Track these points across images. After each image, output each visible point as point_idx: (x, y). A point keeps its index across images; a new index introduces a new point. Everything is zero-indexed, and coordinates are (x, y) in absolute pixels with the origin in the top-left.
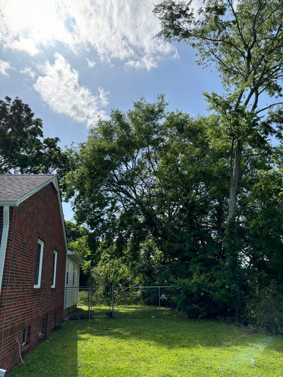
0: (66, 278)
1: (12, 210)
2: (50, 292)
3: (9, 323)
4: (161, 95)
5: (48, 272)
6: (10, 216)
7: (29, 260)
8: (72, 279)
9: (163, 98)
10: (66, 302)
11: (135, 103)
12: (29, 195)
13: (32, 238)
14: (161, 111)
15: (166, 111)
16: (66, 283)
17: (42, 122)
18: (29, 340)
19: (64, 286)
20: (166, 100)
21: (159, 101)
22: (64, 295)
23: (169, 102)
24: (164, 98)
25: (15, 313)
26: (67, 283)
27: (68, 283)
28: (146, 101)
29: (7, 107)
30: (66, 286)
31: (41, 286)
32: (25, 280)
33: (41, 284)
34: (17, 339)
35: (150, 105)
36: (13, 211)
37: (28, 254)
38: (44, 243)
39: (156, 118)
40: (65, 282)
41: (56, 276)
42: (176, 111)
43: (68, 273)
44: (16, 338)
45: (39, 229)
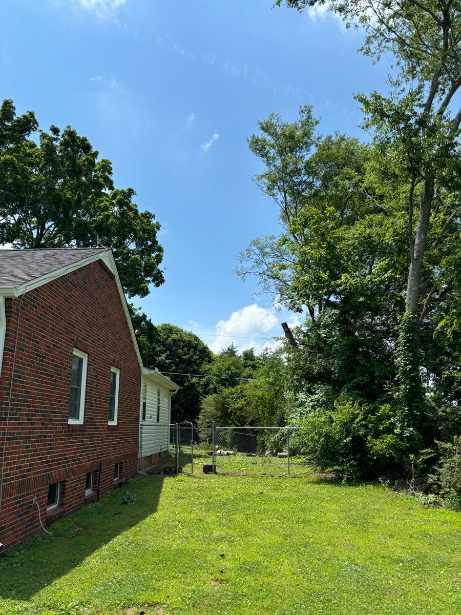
0: (141, 411)
1: (9, 302)
2: (106, 431)
3: (14, 474)
4: (306, 107)
5: (100, 401)
6: (6, 312)
7: (54, 381)
8: (156, 414)
9: (310, 111)
10: (141, 447)
11: (261, 124)
12: (45, 279)
13: (59, 348)
14: (306, 134)
15: (315, 134)
16: (141, 419)
17: (111, 166)
18: (63, 501)
19: (138, 423)
20: (315, 115)
21: (303, 117)
22: (138, 436)
23: (320, 118)
24: (312, 113)
25: (29, 461)
26: (144, 418)
27: (146, 419)
28: (280, 119)
29: (54, 142)
30: (141, 423)
31: (85, 422)
32: (47, 412)
33: (84, 418)
34: (34, 499)
35: (288, 126)
36: (11, 304)
37: (51, 372)
38: (88, 356)
39: (299, 147)
40: (139, 417)
41: (118, 407)
42: (334, 135)
43: (144, 404)
44: (32, 497)
45: (73, 333)
